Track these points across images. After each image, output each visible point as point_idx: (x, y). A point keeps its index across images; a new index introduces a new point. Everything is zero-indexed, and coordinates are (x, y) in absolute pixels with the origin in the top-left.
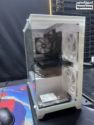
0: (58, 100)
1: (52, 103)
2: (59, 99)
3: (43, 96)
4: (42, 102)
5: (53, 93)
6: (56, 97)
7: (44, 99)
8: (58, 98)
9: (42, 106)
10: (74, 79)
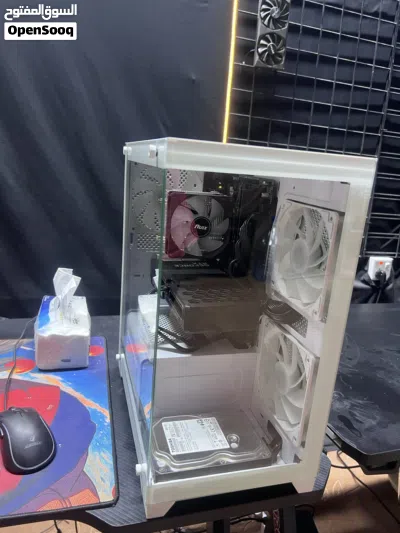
0: (231, 450)
1: (205, 463)
2: (235, 445)
3: (175, 425)
4: (169, 452)
5: (213, 420)
6: (226, 435)
7: (179, 439)
8: (230, 443)
9: (167, 467)
10: (302, 382)
